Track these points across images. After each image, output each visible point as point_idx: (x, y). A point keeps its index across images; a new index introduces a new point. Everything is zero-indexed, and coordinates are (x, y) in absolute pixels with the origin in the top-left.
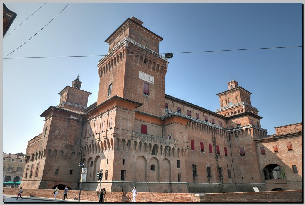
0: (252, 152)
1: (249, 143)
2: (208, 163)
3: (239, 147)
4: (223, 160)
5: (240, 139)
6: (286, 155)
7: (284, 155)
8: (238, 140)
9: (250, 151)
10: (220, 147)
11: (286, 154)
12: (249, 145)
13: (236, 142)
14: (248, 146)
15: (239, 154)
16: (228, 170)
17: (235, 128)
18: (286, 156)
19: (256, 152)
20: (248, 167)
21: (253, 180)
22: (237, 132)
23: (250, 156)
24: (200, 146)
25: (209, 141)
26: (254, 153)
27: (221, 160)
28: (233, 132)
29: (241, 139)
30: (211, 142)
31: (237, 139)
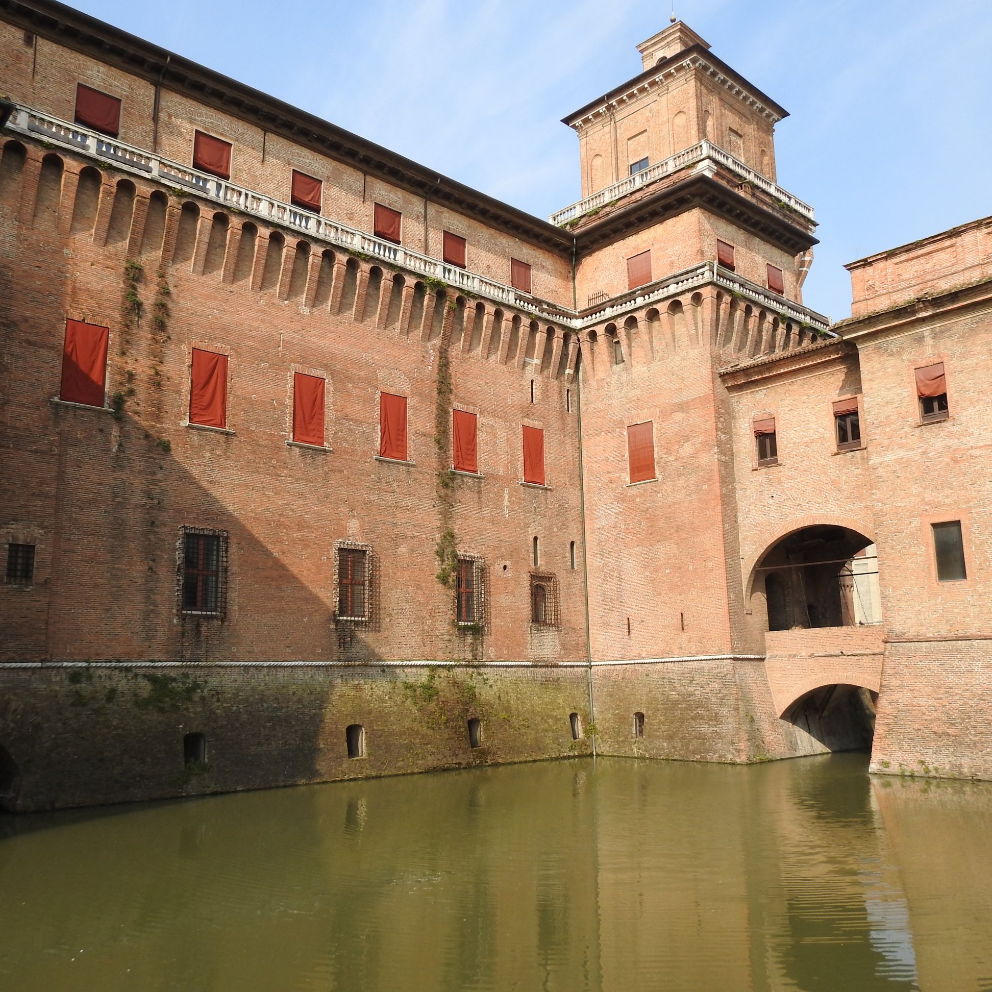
0: (694, 456)
1: (687, 396)
2: (353, 526)
3: (627, 423)
4: (499, 506)
5: (635, 375)
6: (901, 453)
7: (890, 457)
8: (624, 377)
9: (687, 449)
10: (481, 420)
11: (901, 446)
12: (683, 407)
13: (610, 397)
14: (679, 416)
15: (623, 470)
16: (534, 577)
17: (613, 303)
18: (899, 461)
19: (721, 452)
20: (665, 550)
21: (684, 636)
22: (620, 323)
23: (681, 482)
24: (289, 402)
25: (381, 374)
26: (710, 459)
27: (486, 512)
28: (600, 330)
29: (639, 369)
30: (401, 386)
31: (619, 375)
